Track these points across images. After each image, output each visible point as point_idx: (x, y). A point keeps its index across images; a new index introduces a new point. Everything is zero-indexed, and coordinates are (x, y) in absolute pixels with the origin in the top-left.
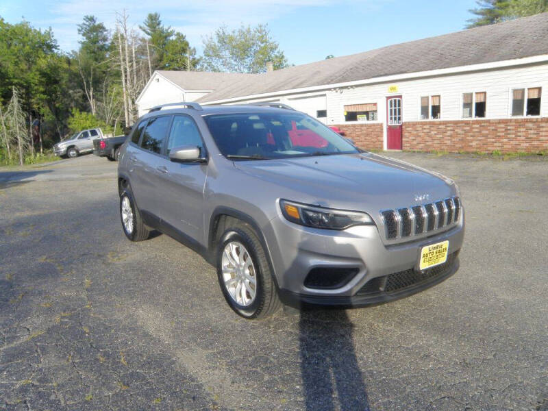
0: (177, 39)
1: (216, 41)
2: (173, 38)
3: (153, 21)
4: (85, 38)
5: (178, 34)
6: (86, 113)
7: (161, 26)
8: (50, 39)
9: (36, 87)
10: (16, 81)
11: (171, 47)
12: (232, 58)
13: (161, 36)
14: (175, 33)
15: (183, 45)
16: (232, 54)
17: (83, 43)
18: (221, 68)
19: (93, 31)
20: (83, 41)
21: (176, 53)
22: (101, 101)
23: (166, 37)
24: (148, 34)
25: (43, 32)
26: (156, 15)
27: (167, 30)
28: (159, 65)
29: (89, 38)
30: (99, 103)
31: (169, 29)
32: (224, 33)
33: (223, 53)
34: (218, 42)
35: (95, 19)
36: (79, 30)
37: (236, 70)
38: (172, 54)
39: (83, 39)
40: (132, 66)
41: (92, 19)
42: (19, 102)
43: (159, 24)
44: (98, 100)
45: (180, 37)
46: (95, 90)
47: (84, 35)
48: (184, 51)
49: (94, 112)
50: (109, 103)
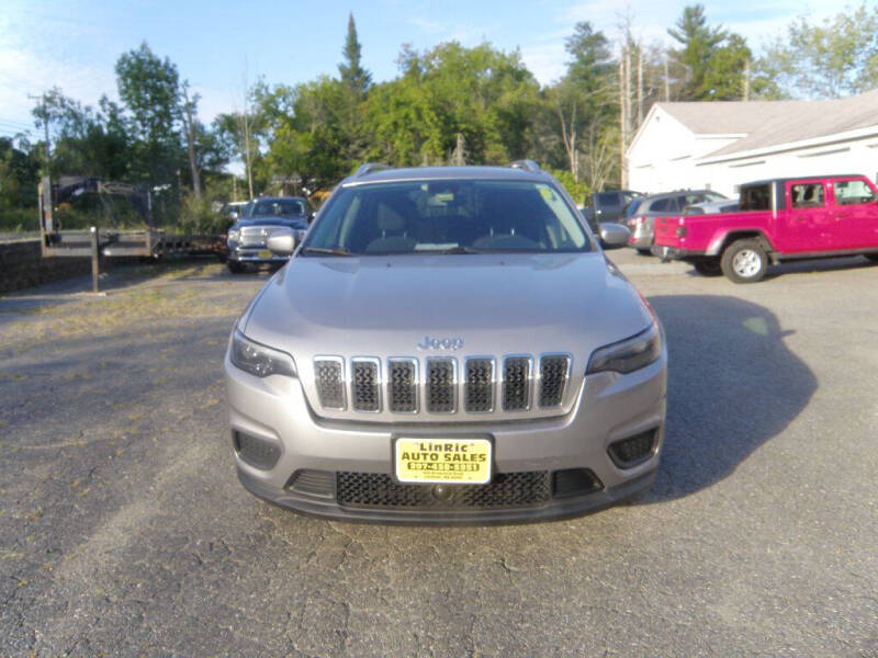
0: (730, 46)
1: (787, 42)
2: (724, 44)
3: (693, 19)
4: (574, 56)
5: (734, 37)
6: (561, 171)
7: (705, 26)
8: (516, 62)
9: (490, 134)
10: (463, 126)
11: (719, 61)
12: (818, 71)
13: (702, 43)
14: (728, 35)
15: (739, 56)
16: (818, 63)
17: (572, 65)
18: (796, 92)
19: (588, 45)
20: (571, 61)
21: (726, 70)
22: (586, 153)
23: (711, 44)
24: (682, 41)
25: (507, 54)
26: (697, 8)
27: (715, 32)
28: (693, 92)
29: (580, 56)
30: (583, 156)
31: (719, 27)
32: (805, 26)
33: (802, 64)
34: (792, 44)
35: (591, 25)
36: (568, 46)
37: (827, 94)
38: (720, 72)
39: (573, 59)
40: (635, 96)
41: (586, 27)
42: (464, 155)
43: (702, 22)
44: (582, 151)
45: (737, 41)
46: (579, 136)
47: (573, 52)
48: (741, 65)
49: (574, 170)
50: (599, 156)
